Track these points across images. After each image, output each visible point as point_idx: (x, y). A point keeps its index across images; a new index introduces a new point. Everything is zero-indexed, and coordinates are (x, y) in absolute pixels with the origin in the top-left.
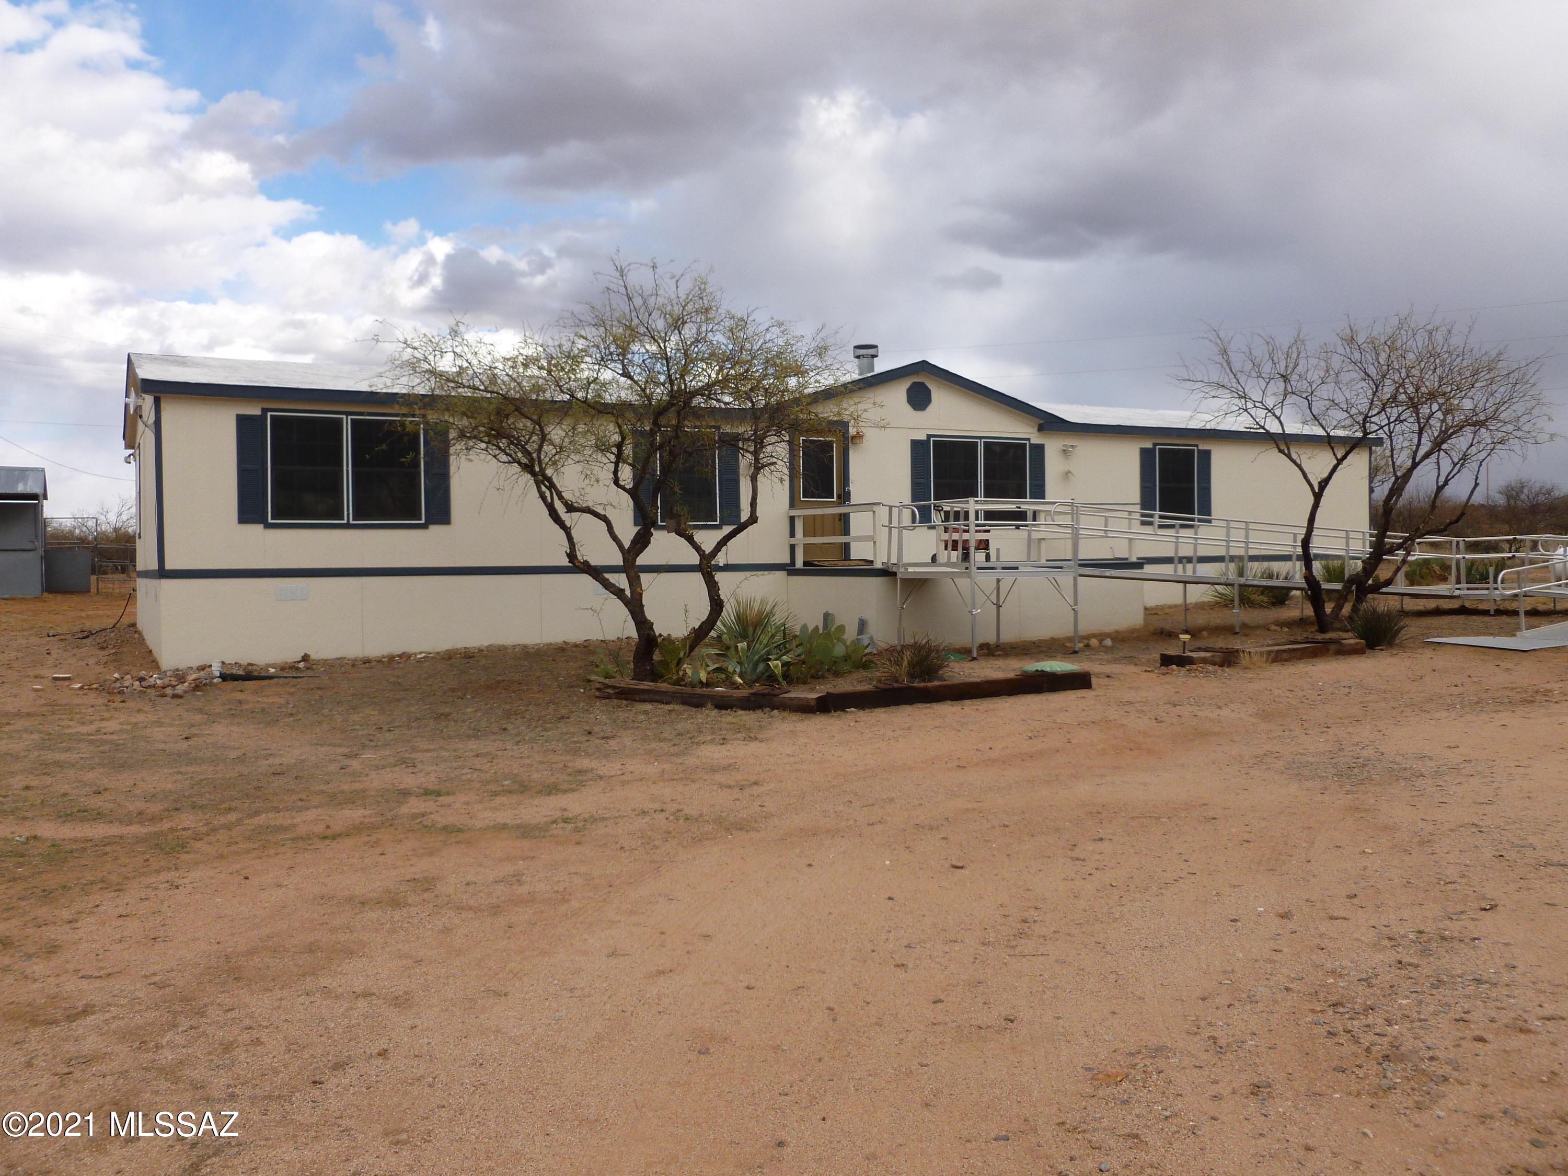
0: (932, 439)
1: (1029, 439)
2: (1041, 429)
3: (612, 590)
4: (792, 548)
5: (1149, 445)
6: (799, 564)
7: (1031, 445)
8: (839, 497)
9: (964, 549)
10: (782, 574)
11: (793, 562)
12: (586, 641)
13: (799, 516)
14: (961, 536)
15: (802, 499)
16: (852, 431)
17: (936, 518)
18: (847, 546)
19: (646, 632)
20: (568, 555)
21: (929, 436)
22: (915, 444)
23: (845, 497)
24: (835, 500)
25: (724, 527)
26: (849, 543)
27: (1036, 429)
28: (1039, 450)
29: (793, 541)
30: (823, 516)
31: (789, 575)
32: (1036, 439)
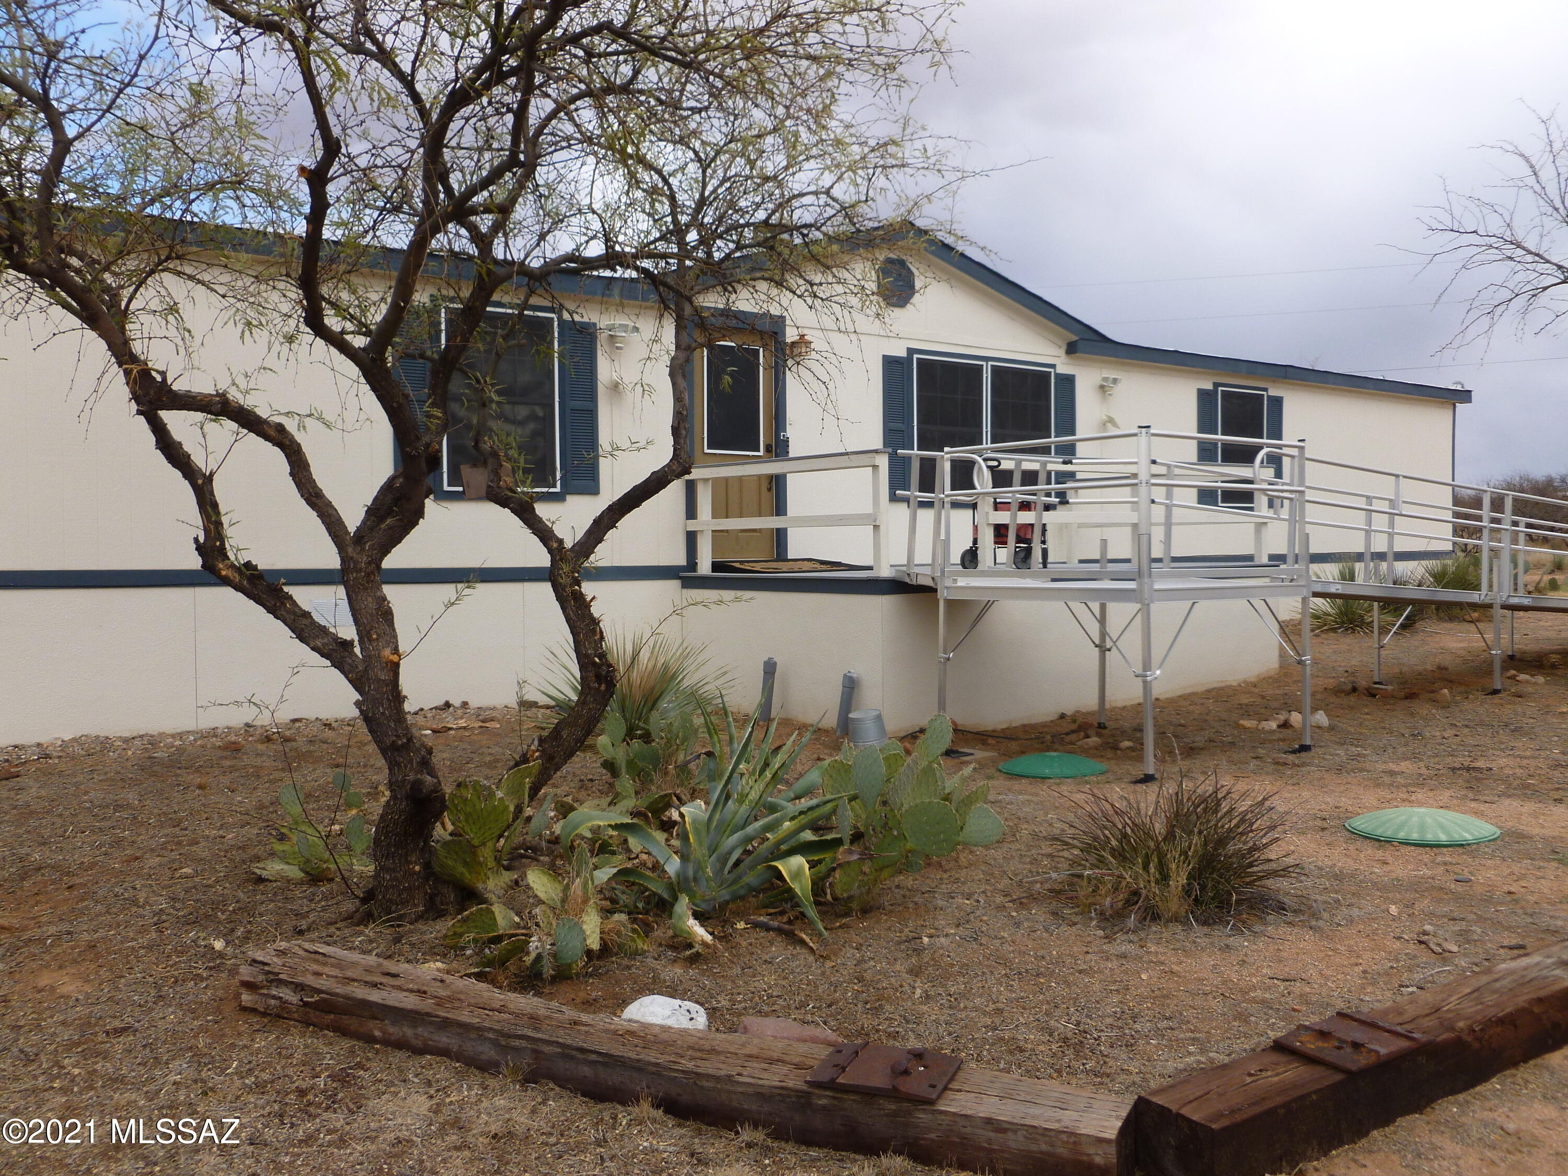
0: (915, 356)
1: (1053, 366)
2: (1071, 349)
3: (319, 643)
4: (691, 538)
5: (1209, 386)
6: (704, 567)
7: (1057, 375)
8: (768, 449)
9: (1019, 540)
10: (675, 584)
11: (692, 564)
12: (294, 721)
13: (706, 480)
14: (1014, 517)
15: (706, 451)
16: (791, 335)
17: (983, 480)
18: (780, 536)
19: (411, 777)
20: (200, 548)
21: (911, 351)
22: (890, 363)
23: (779, 449)
24: (761, 453)
25: (569, 498)
26: (786, 529)
27: (1064, 347)
28: (1068, 382)
29: (692, 525)
30: (740, 478)
31: (684, 586)
32: (1064, 367)
